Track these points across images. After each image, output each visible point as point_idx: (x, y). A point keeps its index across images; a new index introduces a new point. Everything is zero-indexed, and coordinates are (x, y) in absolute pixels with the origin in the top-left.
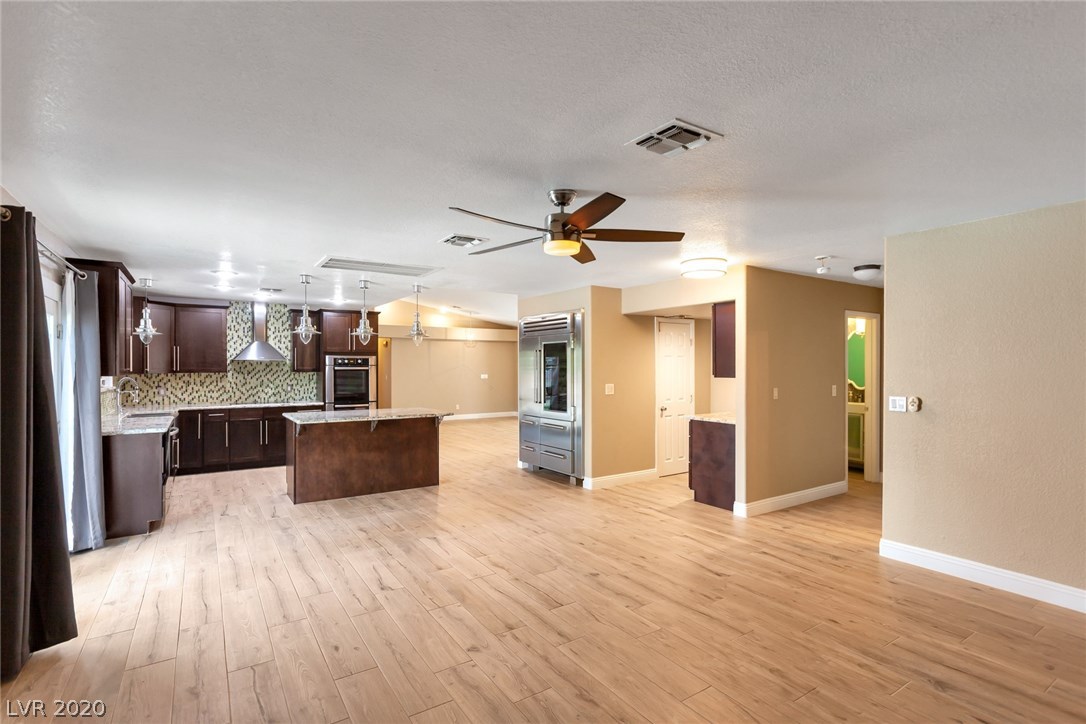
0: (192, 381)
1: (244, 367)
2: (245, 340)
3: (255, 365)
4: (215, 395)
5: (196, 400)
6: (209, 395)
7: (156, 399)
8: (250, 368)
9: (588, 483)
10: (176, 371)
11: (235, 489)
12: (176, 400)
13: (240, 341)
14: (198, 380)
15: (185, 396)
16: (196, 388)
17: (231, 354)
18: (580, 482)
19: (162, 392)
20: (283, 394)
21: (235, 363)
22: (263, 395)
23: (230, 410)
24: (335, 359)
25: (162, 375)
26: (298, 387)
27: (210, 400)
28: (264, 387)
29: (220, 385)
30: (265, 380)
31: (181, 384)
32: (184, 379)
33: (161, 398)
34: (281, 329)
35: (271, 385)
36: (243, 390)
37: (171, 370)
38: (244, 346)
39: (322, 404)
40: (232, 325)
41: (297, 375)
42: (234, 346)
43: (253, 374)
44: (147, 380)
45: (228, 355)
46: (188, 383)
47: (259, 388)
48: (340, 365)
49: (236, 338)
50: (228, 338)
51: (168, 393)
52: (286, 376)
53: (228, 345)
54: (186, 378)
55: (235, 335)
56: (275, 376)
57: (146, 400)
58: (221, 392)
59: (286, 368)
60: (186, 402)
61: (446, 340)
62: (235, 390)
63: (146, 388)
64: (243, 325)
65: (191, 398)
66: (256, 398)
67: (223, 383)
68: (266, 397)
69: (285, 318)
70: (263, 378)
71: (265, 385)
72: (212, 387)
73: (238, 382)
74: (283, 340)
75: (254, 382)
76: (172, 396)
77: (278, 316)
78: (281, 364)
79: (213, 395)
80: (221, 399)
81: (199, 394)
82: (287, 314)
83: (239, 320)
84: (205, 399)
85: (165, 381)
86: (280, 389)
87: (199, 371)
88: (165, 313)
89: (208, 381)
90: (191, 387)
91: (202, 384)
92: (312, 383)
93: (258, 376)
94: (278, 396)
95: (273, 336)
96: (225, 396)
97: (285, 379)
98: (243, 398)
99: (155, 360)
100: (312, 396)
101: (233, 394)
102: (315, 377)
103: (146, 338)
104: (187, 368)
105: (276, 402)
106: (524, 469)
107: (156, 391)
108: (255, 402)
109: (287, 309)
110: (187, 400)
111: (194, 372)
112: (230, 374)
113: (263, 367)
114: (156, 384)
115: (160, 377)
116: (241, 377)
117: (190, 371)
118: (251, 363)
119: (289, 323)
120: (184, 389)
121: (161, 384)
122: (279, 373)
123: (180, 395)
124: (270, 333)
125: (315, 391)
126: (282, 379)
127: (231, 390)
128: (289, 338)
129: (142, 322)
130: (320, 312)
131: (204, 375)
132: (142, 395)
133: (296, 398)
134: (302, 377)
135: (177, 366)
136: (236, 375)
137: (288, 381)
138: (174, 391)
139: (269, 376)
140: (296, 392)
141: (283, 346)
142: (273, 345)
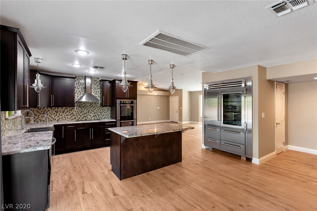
0: (59, 111)
1: (81, 104)
2: (82, 93)
3: (86, 103)
4: (69, 117)
5: (61, 119)
6: (66, 117)
7: (43, 119)
8: (84, 105)
9: (256, 161)
10: (52, 107)
11: (83, 166)
12: (52, 119)
13: (80, 93)
14: (62, 110)
15: (56, 117)
16: (61, 114)
17: (76, 99)
18: (249, 160)
19: (46, 116)
20: (97, 116)
21: (78, 103)
22: (89, 117)
23: (77, 124)
24: (120, 101)
25: (46, 108)
26: (103, 113)
27: (67, 119)
28: (89, 113)
29: (71, 112)
30: (90, 110)
31: (54, 112)
32: (55, 110)
33: (45, 119)
34: (97, 88)
35: (92, 112)
36: (81, 114)
37: (49, 106)
38: (81, 95)
39: (115, 120)
40: (77, 86)
41: (103, 108)
42: (77, 95)
43: (85, 107)
44: (39, 111)
45: (75, 99)
46: (57, 112)
47: (87, 114)
48: (122, 104)
49: (78, 92)
50: (75, 92)
51: (48, 116)
52: (99, 108)
53: (75, 94)
54: (56, 109)
55: (78, 90)
56: (94, 108)
57: (38, 120)
58: (71, 116)
59: (99, 105)
60: (56, 120)
61: (147, 95)
62: (77, 115)
63: (38, 114)
64: (81, 86)
65: (58, 118)
66: (86, 118)
67: (72, 112)
68: (91, 117)
69: (98, 84)
70: (89, 109)
71: (90, 112)
72: (68, 113)
73: (79, 111)
74: (97, 93)
75: (85, 111)
76: (50, 117)
77: (95, 82)
78: (97, 103)
79: (68, 117)
80: (71, 118)
81: (62, 116)
82: (99, 82)
83: (79, 84)
84: (65, 118)
85: (47, 111)
86: (96, 114)
87: (62, 106)
88: (47, 80)
89: (66, 111)
90: (58, 113)
91: (63, 112)
92: (109, 111)
93: (87, 108)
94: (95, 117)
95: (93, 91)
96: (73, 117)
97: (98, 109)
98: (81, 118)
99: (42, 101)
100: (109, 117)
101: (76, 116)
102: (110, 109)
103: (38, 89)
104: (57, 105)
105: (95, 120)
106: (207, 149)
107: (43, 115)
108: (86, 120)
109: (99, 80)
110: (57, 119)
111: (60, 107)
112: (75, 108)
113: (88, 105)
114: (43, 112)
115: (45, 109)
116: (80, 109)
117: (58, 106)
118: (84, 102)
119: (100, 86)
120: (55, 114)
121: (45, 112)
122: (96, 107)
123: (53, 117)
124: (92, 90)
125: (110, 114)
126: (97, 110)
127: (76, 114)
128: (100, 92)
129: (36, 81)
130: (114, 81)
131: (64, 108)
132: (36, 117)
133: (103, 117)
134: (105, 109)
135: (52, 104)
136: (78, 108)
137: (99, 110)
138: (51, 115)
139: (92, 108)
140: (103, 115)
141: (97, 96)
142: (93, 95)
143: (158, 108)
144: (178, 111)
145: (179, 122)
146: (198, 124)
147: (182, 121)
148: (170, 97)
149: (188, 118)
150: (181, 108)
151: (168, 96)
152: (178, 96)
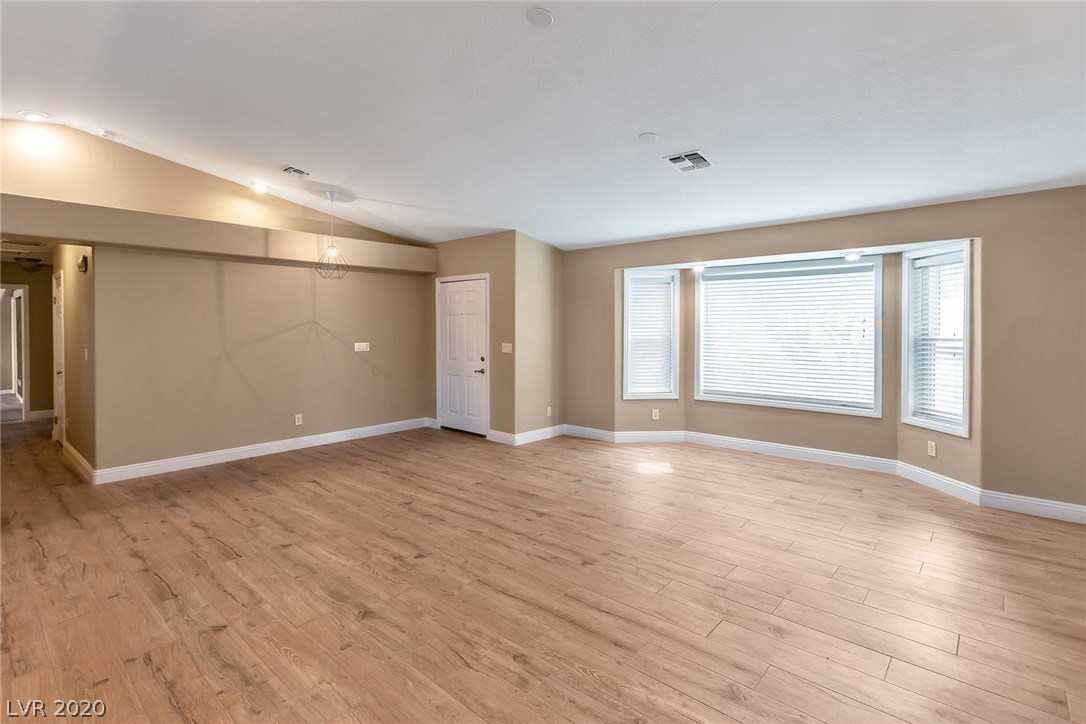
143: (361, 346)
144: (486, 365)
145: (494, 435)
146: (610, 444)
147: (510, 428)
148: (438, 281)
149: (549, 408)
150: (506, 348)
151: (425, 275)
152: (487, 275)
